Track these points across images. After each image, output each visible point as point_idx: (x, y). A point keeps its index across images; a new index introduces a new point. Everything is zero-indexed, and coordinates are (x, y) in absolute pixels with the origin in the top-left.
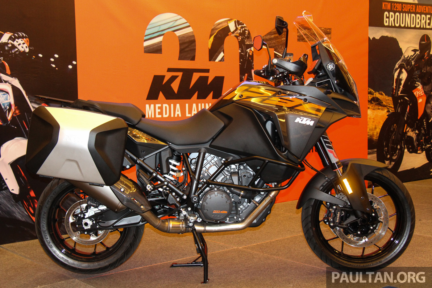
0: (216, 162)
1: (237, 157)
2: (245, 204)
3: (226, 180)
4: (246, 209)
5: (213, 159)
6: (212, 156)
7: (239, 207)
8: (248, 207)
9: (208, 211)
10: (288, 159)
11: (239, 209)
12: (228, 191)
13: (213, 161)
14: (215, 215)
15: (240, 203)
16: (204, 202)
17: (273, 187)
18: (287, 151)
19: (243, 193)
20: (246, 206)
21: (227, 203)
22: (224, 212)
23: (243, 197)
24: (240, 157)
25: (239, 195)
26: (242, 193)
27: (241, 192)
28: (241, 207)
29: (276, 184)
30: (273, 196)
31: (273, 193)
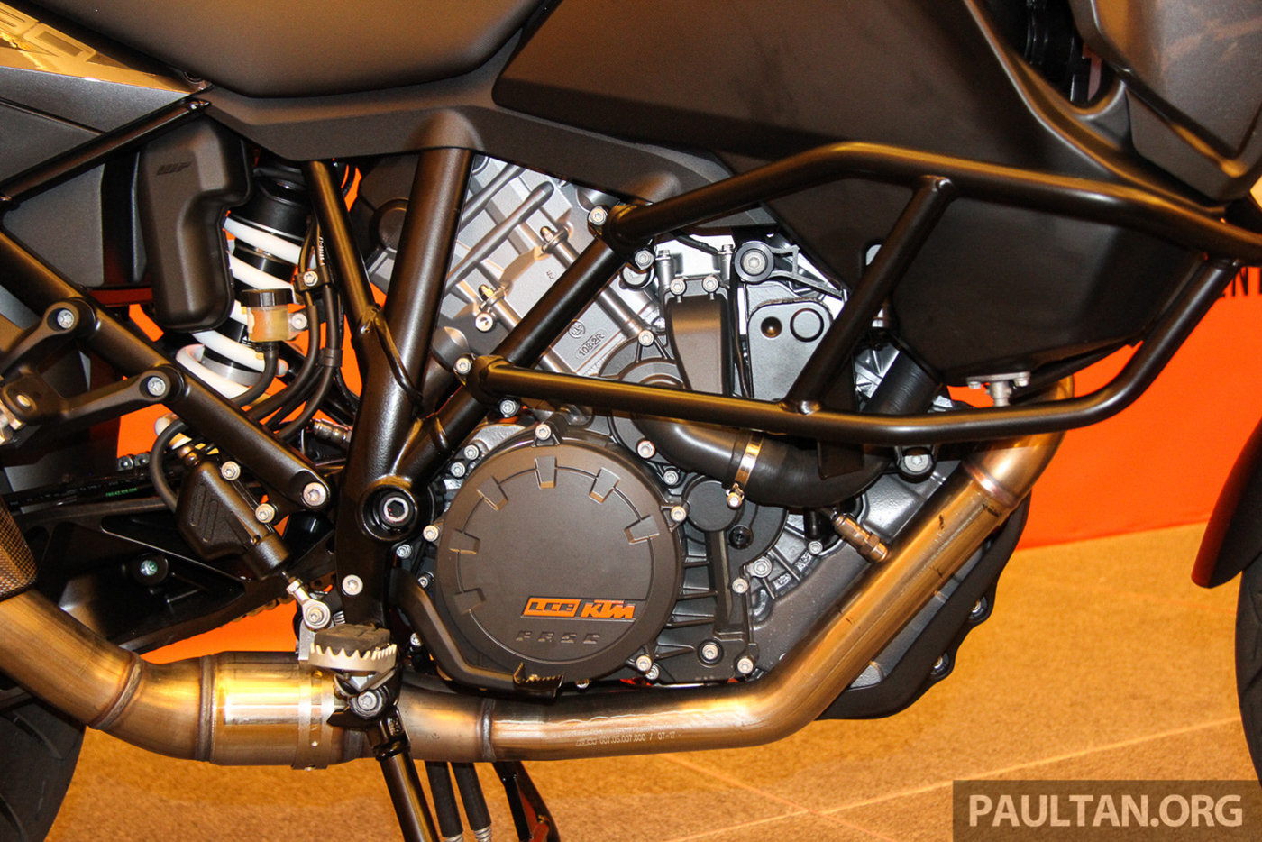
0: (560, 224)
1: (706, 171)
2: (788, 547)
3: (634, 365)
4: (799, 584)
5: (538, 206)
6: (534, 178)
7: (741, 574)
8: (814, 570)
9: (483, 598)
10: (1128, 154)
11: (740, 586)
12: (646, 450)
13: (537, 221)
14: (544, 633)
15: (742, 540)
16: (456, 536)
17: (1001, 403)
18: (1122, 86)
19: (759, 459)
20: (801, 567)
21: (630, 538)
22: (606, 613)
23: (758, 492)
24: (726, 165)
25: (727, 475)
26: (750, 459)
27: (743, 452)
28: (760, 568)
29: (1022, 380)
30: (1004, 486)
31: (1005, 465)
